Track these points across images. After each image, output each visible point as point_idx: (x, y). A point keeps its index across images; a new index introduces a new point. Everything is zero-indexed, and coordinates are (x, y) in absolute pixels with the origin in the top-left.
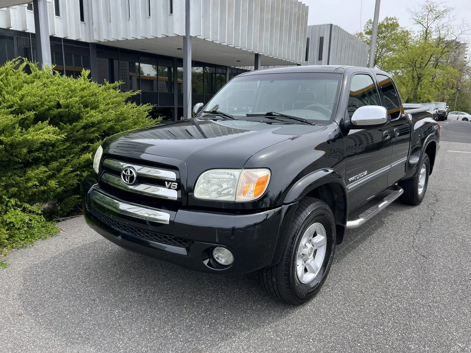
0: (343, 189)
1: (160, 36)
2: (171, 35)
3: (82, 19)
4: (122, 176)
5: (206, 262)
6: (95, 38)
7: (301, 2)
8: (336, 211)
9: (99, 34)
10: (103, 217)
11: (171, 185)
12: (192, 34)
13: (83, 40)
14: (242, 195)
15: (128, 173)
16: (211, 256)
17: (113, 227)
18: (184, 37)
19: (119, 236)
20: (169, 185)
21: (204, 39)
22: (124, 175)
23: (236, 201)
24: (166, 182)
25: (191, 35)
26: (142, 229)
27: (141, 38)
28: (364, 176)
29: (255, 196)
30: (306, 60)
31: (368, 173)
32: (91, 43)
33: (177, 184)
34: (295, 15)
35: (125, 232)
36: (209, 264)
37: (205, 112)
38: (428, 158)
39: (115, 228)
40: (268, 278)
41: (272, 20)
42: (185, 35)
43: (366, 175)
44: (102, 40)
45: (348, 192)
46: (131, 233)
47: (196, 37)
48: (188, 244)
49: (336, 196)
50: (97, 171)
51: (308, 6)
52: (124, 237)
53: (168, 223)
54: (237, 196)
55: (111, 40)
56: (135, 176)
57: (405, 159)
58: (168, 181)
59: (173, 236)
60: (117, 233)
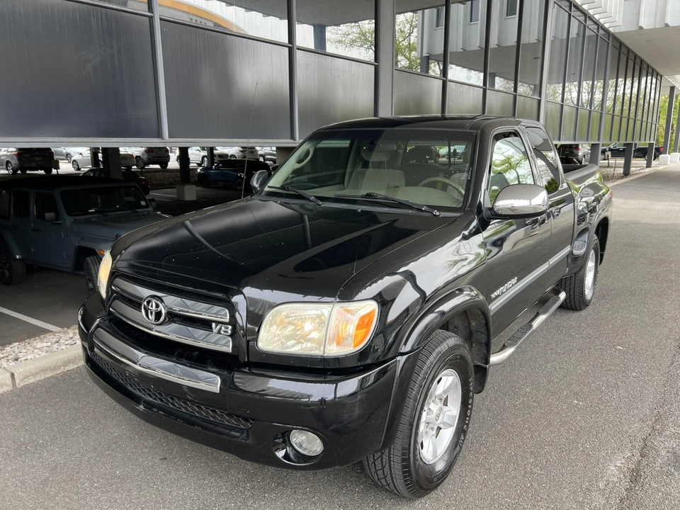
0: (484, 313)
4: (143, 311)
5: (280, 454)
8: (474, 345)
10: (115, 371)
11: (221, 328)
14: (335, 344)
15: (152, 306)
16: (287, 442)
17: (130, 388)
19: (139, 404)
20: (218, 327)
22: (145, 308)
23: (326, 355)
24: (214, 325)
26: (176, 397)
28: (513, 285)
29: (355, 346)
31: (518, 281)
33: (230, 327)
35: (151, 399)
36: (286, 456)
37: (269, 187)
38: (598, 241)
39: (133, 390)
40: (376, 458)
43: (515, 284)
45: (491, 314)
46: (159, 402)
48: (251, 424)
49: (474, 324)
50: (104, 295)
52: (149, 405)
53: (218, 392)
54: (328, 347)
56: (163, 311)
57: (568, 249)
58: (217, 323)
59: (226, 410)
60: (137, 400)
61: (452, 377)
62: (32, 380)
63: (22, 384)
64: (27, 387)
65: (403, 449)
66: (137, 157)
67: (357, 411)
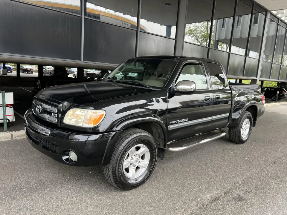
8: (161, 140)
22: (37, 108)
23: (83, 126)
24: (53, 114)
26: (40, 137)
29: (94, 125)
33: (57, 115)
35: (34, 138)
46: (36, 139)
48: (57, 148)
49: (159, 131)
52: (33, 141)
53: (49, 135)
54: (84, 124)
56: (41, 109)
59: (50, 142)
61: (145, 148)
62: (19, 138)
63: (15, 139)
64: (16, 140)
65: (113, 167)
66: (97, 74)
67: (90, 147)
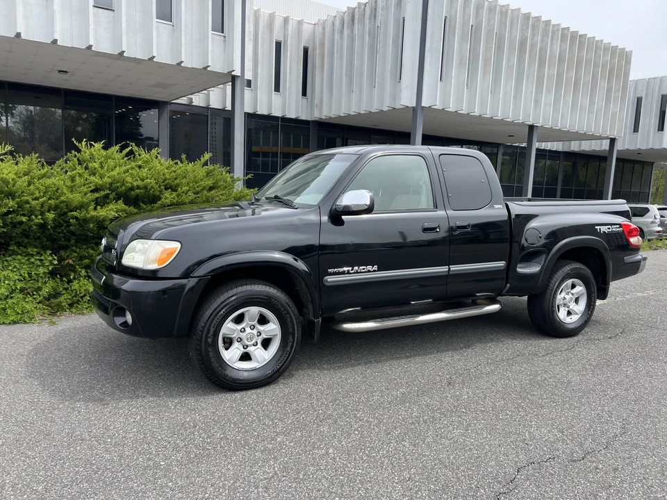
1: (385, 109)
2: (398, 107)
3: (304, 93)
6: (316, 115)
7: (617, 46)
9: (321, 111)
12: (425, 103)
13: (303, 118)
18: (413, 107)
21: (443, 109)
25: (423, 105)
27: (364, 112)
30: (636, 129)
32: (313, 121)
34: (604, 66)
41: (560, 76)
42: (414, 105)
44: (324, 117)
47: (430, 107)
51: (631, 51)
55: (333, 116)
